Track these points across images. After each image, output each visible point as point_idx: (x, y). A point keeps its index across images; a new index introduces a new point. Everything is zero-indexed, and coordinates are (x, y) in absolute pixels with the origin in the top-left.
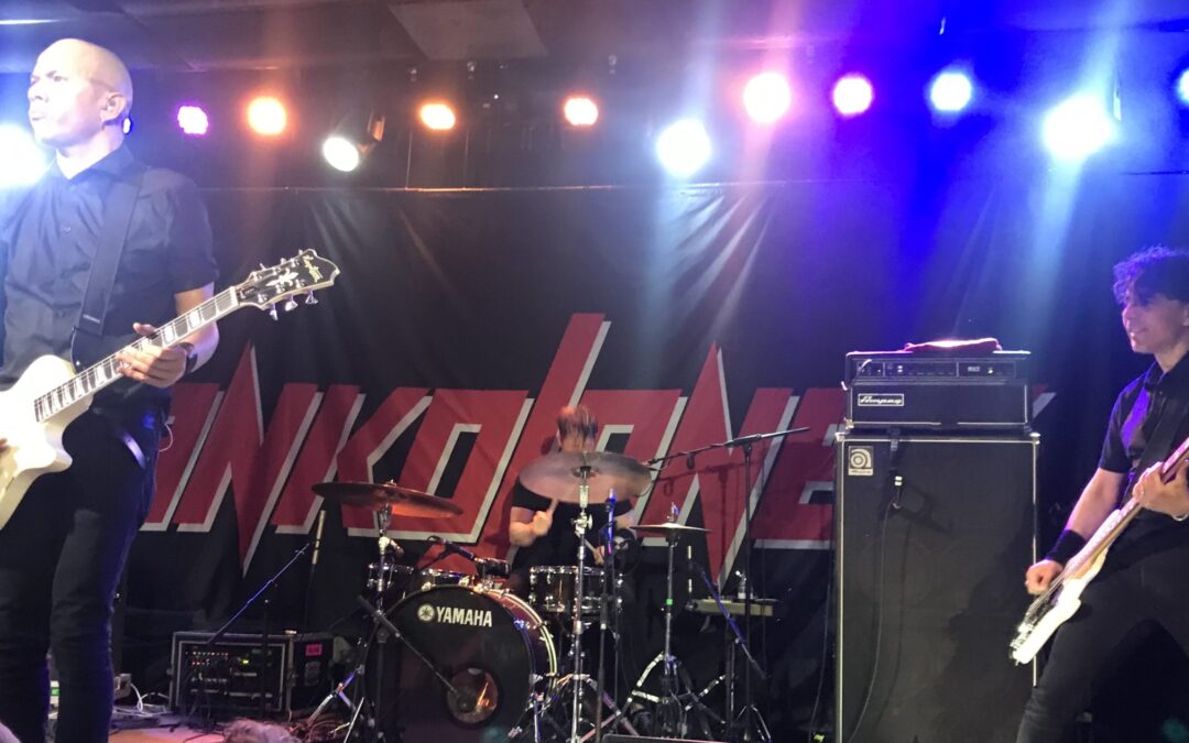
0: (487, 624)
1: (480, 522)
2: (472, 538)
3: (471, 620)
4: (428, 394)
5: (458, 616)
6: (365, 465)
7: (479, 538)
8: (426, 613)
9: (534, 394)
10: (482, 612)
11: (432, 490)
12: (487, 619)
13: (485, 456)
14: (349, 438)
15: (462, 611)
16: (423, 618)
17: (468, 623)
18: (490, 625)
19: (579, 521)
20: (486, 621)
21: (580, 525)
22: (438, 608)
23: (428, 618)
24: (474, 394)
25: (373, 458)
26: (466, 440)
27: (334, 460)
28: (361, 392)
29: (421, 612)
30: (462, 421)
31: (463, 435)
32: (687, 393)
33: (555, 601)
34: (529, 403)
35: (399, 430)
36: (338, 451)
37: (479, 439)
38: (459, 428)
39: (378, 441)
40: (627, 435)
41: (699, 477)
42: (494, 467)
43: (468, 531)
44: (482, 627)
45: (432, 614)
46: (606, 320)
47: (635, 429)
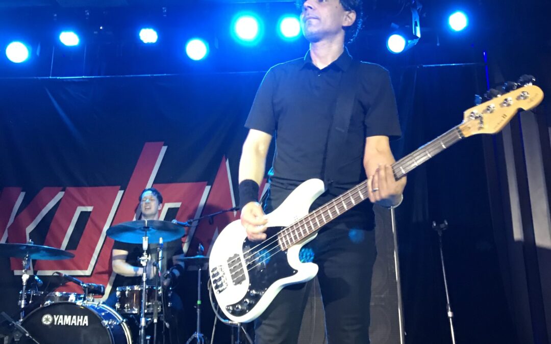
0: (85, 324)
1: (93, 262)
2: (88, 272)
3: (75, 322)
4: (62, 191)
5: (67, 320)
6: (25, 233)
7: (92, 272)
8: (47, 319)
9: (124, 188)
10: (82, 317)
11: (64, 246)
12: (84, 321)
13: (96, 225)
14: (16, 217)
15: (70, 317)
16: (45, 323)
17: (74, 324)
18: (87, 325)
19: (142, 258)
20: (84, 322)
21: (143, 260)
22: (55, 316)
23: (49, 323)
24: (89, 190)
25: (30, 229)
26: (84, 216)
27: (6, 231)
28: (22, 191)
29: (44, 319)
30: (83, 205)
31: (82, 213)
32: (211, 183)
33: (131, 307)
34: (120, 193)
35: (45, 212)
36: (9, 225)
37: (91, 215)
38: (80, 209)
39: (33, 218)
40: (178, 208)
41: (218, 229)
42: (101, 231)
43: (86, 269)
44: (82, 326)
45: (51, 320)
46: (164, 145)
47: (182, 205)
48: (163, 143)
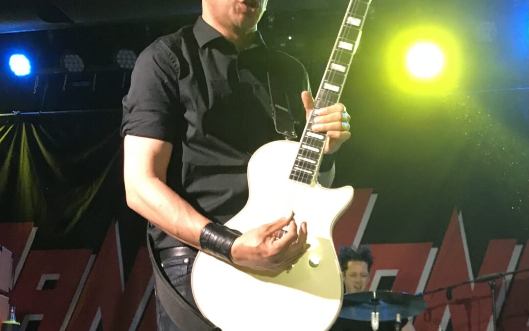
32: (438, 245)
40: (393, 278)
41: (450, 307)
46: (374, 193)
47: (399, 273)
48: (372, 190)
